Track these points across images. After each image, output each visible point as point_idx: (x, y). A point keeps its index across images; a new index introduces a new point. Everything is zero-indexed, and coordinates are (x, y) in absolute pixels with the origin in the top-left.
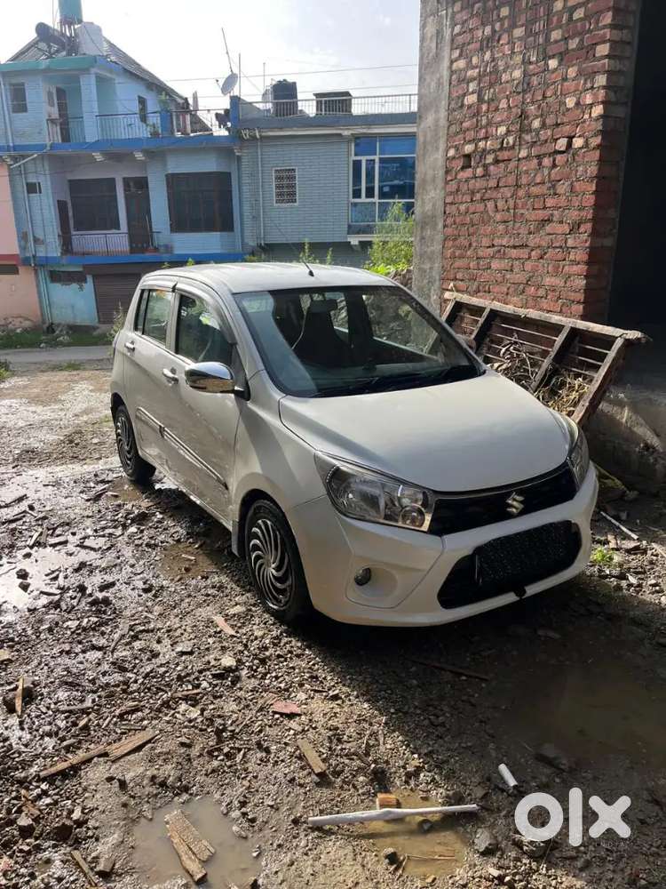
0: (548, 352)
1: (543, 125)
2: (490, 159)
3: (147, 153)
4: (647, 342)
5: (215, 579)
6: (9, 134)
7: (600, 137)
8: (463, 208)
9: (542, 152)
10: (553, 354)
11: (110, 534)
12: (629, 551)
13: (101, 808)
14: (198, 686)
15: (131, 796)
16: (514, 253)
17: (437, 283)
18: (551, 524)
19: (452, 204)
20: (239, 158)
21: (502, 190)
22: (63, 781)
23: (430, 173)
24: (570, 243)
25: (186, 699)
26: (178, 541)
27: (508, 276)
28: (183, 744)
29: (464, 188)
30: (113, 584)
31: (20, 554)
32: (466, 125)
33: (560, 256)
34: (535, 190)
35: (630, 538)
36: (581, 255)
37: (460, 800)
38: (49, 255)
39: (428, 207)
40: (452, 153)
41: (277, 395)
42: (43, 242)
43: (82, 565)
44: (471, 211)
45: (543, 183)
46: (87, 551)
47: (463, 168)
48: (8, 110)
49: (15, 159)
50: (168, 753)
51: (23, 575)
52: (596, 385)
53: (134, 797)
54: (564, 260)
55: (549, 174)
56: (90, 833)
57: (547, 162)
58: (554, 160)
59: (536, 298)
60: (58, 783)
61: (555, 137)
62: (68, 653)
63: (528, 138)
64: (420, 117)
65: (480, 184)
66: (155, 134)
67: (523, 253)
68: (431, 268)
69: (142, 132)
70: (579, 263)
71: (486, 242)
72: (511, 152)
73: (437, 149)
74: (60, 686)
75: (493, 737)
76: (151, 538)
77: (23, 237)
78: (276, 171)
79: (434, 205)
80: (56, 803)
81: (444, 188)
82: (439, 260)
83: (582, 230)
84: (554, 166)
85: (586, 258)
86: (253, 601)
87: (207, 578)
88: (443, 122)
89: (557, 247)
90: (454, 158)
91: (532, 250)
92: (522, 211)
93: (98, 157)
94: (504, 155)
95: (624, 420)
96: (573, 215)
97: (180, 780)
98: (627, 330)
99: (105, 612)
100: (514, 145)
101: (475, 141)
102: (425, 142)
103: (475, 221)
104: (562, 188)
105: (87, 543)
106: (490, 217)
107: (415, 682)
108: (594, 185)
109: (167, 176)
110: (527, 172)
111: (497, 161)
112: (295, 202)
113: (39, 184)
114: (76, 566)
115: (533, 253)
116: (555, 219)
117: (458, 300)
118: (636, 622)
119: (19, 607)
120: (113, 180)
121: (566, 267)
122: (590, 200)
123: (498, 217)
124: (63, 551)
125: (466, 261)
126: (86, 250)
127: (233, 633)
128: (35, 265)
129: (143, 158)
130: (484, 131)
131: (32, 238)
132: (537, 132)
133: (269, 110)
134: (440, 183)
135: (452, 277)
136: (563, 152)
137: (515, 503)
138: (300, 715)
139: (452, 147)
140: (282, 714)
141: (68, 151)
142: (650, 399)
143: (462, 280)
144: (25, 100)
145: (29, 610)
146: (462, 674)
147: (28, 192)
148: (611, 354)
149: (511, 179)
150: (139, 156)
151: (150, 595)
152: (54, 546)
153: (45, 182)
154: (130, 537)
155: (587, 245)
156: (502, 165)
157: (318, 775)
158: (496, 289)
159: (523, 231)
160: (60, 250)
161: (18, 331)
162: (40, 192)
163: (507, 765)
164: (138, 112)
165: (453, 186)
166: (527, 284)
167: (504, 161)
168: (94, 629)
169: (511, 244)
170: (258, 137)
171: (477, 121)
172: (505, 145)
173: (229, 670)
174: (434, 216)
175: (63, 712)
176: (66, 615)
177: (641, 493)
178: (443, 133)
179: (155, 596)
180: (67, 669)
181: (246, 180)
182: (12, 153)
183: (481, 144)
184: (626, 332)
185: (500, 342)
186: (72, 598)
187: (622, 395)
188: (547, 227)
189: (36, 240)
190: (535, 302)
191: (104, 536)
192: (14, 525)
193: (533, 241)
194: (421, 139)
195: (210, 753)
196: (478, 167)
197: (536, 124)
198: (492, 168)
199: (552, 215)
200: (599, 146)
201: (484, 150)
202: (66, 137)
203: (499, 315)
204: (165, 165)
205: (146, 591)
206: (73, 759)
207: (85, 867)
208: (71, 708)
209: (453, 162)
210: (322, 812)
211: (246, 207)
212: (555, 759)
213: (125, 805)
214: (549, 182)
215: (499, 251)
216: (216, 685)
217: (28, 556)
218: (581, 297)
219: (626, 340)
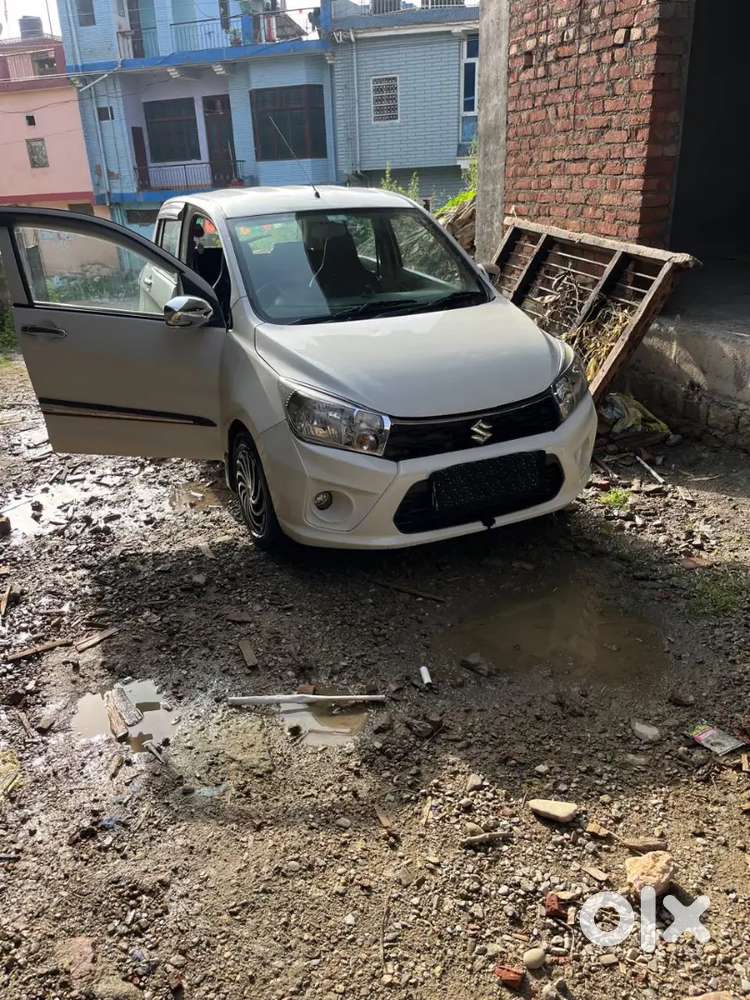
0: (597, 281)
1: (603, 14)
2: (550, 56)
3: (227, 65)
4: (696, 266)
5: (216, 514)
6: (77, 52)
7: (657, 27)
8: (524, 115)
9: (601, 46)
10: (601, 283)
11: (127, 473)
12: (648, 494)
13: (52, 683)
14: (166, 598)
15: (81, 676)
16: (573, 167)
17: (500, 208)
18: (521, 453)
19: (514, 111)
20: (332, 66)
21: (562, 92)
22: (27, 663)
23: (493, 75)
24: (628, 153)
25: (151, 607)
26: (191, 480)
27: (567, 196)
28: (136, 640)
29: (525, 91)
30: (118, 517)
31: (38, 489)
32: (527, 16)
33: (617, 170)
34: (594, 91)
35: (656, 481)
36: (638, 168)
37: (374, 692)
38: (125, 191)
39: (491, 117)
40: (514, 50)
41: (256, 323)
42: (118, 177)
43: (93, 500)
44: (532, 119)
45: (602, 82)
46: (102, 487)
47: (525, 68)
48: (74, 22)
49: (84, 81)
50: (121, 646)
51: (37, 507)
52: (639, 315)
53: (83, 677)
54: (622, 173)
55: (608, 71)
56: (39, 701)
57: (606, 57)
58: (613, 55)
59: (594, 220)
60: (22, 665)
61: (614, 28)
62: (60, 570)
63: (587, 29)
64: (483, 9)
65: (540, 86)
66: (236, 43)
67: (581, 167)
68: (494, 190)
69: (222, 41)
70: (635, 177)
71: (546, 156)
72: (571, 47)
73: (500, 47)
74: (45, 594)
75: (428, 647)
76: (165, 477)
77: (96, 171)
78: (375, 80)
79: (496, 115)
80: (16, 678)
81: (506, 93)
82: (502, 179)
83: (639, 137)
84: (613, 62)
85: (641, 170)
86: (242, 533)
87: (209, 513)
88: (505, 15)
89: (615, 159)
90: (516, 56)
91: (591, 164)
92: (582, 118)
93: (174, 73)
94: (565, 50)
95: (673, 357)
96: (631, 119)
97: (127, 666)
98: (676, 251)
99: (104, 540)
100: (574, 39)
101: (536, 35)
102: (488, 39)
103: (537, 132)
104: (620, 88)
105: (104, 481)
106: (551, 126)
107: (371, 601)
108: (651, 83)
109: (251, 92)
110: (586, 70)
111: (558, 59)
112: (396, 118)
113: (111, 108)
114: (87, 500)
115: (592, 167)
116: (613, 125)
117: (516, 225)
118: (621, 559)
119: (27, 534)
120: (191, 101)
121: (624, 182)
122: (647, 101)
123: (559, 126)
124: (79, 488)
125: (527, 180)
126: (165, 185)
127: (213, 557)
128: (111, 204)
129: (223, 72)
130: (544, 22)
131: (105, 172)
132: (597, 21)
133: (368, 7)
134: (502, 86)
135: (513, 198)
136: (621, 46)
137: (480, 430)
138: (250, 623)
139: (514, 43)
140: (234, 622)
141: (140, 68)
142: (699, 333)
143: (523, 202)
144: (92, 10)
145: (36, 536)
146: (417, 596)
147: (101, 119)
148: (658, 281)
149: (571, 79)
150: (219, 70)
151: (150, 526)
152: (71, 482)
153: (117, 105)
154: (145, 476)
155: (645, 154)
156: (562, 63)
157: (249, 668)
158: (555, 212)
159: (583, 141)
160: (135, 185)
161: (96, 280)
162: (113, 118)
163: (429, 668)
164: (219, 16)
165: (515, 90)
166: (585, 203)
167: (565, 57)
168: (89, 553)
169: (571, 157)
170: (353, 39)
171: (538, 11)
172: (565, 39)
173: (196, 585)
174: (496, 128)
175: (42, 615)
176: (68, 541)
177: (685, 437)
178: (504, 26)
179: (155, 527)
180: (56, 583)
181: (339, 94)
182: (81, 74)
183: (542, 39)
184: (674, 254)
185: (554, 272)
186: (77, 528)
187: (672, 329)
188: (606, 136)
189: (110, 175)
190: (591, 225)
191: (121, 475)
192: (37, 464)
193: (593, 151)
194: (483, 36)
195: (159, 648)
196: (539, 66)
197: (595, 13)
198: (553, 66)
199: (611, 120)
200: (656, 38)
201: (545, 45)
202: (139, 52)
203: (557, 243)
204: (248, 79)
205: (147, 523)
206: (39, 647)
207: (27, 725)
208: (49, 611)
209: (516, 61)
210: (243, 695)
211: (340, 127)
212: (476, 665)
213: (74, 682)
214: (608, 81)
215: (559, 166)
216: (182, 598)
217: (46, 490)
218: (636, 216)
219: (675, 264)
